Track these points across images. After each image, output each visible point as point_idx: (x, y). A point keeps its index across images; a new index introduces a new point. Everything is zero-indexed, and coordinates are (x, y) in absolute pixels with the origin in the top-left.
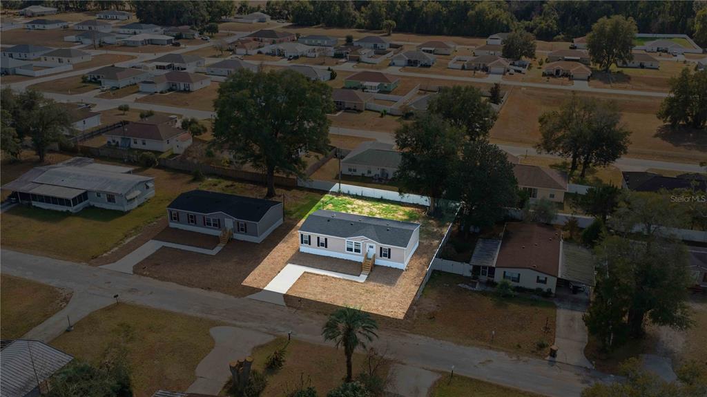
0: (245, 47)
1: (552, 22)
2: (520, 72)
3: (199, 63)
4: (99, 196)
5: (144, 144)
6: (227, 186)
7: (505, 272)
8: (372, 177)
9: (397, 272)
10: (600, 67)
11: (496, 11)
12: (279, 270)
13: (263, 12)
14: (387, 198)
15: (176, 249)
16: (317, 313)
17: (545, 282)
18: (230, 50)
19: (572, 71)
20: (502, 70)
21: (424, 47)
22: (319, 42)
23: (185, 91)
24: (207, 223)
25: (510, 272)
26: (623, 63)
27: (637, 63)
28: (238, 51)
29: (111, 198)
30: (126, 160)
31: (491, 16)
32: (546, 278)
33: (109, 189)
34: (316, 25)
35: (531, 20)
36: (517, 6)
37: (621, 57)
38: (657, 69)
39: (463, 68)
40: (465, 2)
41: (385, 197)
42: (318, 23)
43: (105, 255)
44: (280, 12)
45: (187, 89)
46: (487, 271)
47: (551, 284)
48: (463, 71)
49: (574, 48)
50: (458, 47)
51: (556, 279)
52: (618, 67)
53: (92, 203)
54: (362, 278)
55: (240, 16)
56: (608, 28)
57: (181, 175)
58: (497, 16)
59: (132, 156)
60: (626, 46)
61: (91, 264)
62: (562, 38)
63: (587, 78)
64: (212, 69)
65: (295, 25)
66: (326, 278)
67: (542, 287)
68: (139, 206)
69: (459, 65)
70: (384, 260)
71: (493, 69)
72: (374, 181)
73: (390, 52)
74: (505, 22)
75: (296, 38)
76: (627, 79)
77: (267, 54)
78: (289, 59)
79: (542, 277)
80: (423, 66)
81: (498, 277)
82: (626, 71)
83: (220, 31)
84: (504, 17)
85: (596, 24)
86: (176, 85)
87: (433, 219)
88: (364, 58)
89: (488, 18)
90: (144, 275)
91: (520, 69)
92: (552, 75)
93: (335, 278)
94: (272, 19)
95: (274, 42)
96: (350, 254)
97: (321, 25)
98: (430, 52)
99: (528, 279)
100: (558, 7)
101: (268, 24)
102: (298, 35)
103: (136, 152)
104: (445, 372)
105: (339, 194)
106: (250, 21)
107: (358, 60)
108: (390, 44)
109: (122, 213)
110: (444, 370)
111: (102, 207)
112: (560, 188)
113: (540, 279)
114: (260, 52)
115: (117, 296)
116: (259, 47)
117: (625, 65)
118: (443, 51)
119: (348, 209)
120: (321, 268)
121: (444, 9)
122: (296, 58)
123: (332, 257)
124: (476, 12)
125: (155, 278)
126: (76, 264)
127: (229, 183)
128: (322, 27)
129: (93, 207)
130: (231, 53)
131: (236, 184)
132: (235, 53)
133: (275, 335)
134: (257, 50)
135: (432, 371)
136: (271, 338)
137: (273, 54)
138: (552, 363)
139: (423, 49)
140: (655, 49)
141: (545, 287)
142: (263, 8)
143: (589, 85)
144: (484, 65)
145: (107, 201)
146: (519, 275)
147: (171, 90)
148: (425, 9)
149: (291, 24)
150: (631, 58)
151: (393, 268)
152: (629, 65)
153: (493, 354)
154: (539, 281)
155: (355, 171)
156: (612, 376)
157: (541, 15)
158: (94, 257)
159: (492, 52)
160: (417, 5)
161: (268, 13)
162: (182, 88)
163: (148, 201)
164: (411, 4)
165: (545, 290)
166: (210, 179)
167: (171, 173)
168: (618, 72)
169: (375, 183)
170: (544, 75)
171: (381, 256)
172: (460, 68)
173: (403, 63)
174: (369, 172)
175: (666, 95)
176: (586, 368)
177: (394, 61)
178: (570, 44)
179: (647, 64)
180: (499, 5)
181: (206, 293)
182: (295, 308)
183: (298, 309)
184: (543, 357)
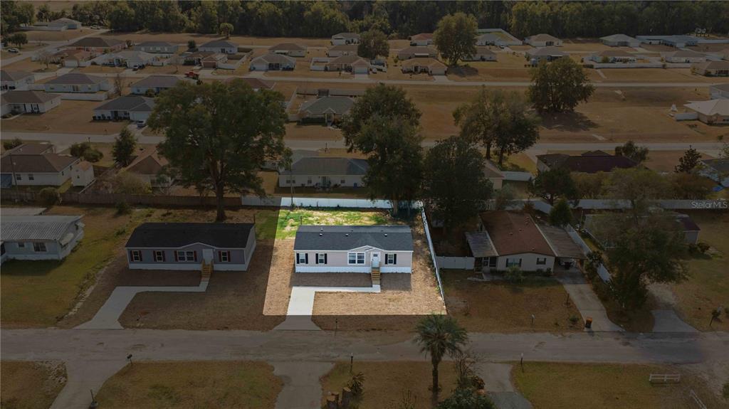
0: (74, 59)
1: (384, 20)
2: (381, 70)
3: (30, 80)
4: (21, 245)
5: (31, 178)
6: (164, 215)
7: (507, 260)
8: (313, 187)
9: (406, 277)
10: (450, 61)
11: (332, 12)
12: (288, 295)
13: (70, 17)
14: (344, 206)
15: (155, 293)
16: (358, 330)
17: (544, 263)
18: (58, 63)
19: (430, 67)
20: (365, 69)
21: (278, 49)
22: (158, 49)
23: (33, 113)
24: (179, 258)
25: (512, 258)
26: (467, 57)
27: (478, 57)
28: (67, 63)
29: (39, 247)
30: (16, 200)
31: (327, 16)
32: (545, 259)
33: (34, 236)
34: (140, 30)
35: (363, 19)
36: (348, 6)
37: (466, 52)
38: (495, 61)
39: (326, 70)
40: (299, 3)
41: (341, 205)
42: (141, 29)
43: (70, 313)
44: (91, 17)
45: (36, 111)
46: (489, 261)
47: (550, 263)
48: (327, 72)
49: (415, 45)
50: (309, 49)
51: (554, 258)
52: (463, 61)
53: (11, 256)
54: (376, 288)
55: (41, 23)
56: (454, 25)
57: (99, 209)
58: (334, 16)
59: (24, 194)
60: (470, 41)
61: (61, 327)
62: (397, 36)
63: (444, 72)
64: (52, 85)
65: (115, 31)
66: (342, 295)
67: (542, 268)
68: (72, 251)
69: (322, 67)
70: (391, 266)
71: (357, 69)
72: (317, 190)
73: (243, 56)
74: (342, 22)
75: (127, 46)
76: (474, 72)
77: (104, 65)
78: (135, 70)
79: (542, 258)
80: (285, 69)
81: (501, 265)
82: (472, 64)
83: (29, 42)
84: (340, 17)
85: (441, 21)
86: (19, 107)
87: (400, 220)
88: (220, 64)
89: (326, 18)
90: (139, 327)
91: (381, 67)
92: (410, 72)
93: (350, 293)
94: (83, 25)
95: (106, 52)
96: (354, 266)
97: (144, 31)
98: (285, 54)
99: (529, 262)
100: (387, 6)
101: (81, 31)
102: (128, 42)
103: (29, 188)
104: (515, 362)
105: (293, 207)
106: (58, 29)
107: (214, 67)
108: (238, 48)
109: (56, 263)
110: (511, 360)
111: (27, 258)
112: (498, 176)
113: (540, 260)
114: (94, 64)
115: (131, 356)
116: (91, 58)
117: (470, 59)
118: (296, 53)
119: (312, 221)
120: (330, 286)
121: (279, 10)
122: (142, 67)
123: (333, 273)
124: (313, 13)
125: (154, 328)
126: (43, 330)
127: (164, 211)
128: (146, 32)
129: (14, 261)
130: (58, 66)
131: (172, 211)
132: (63, 66)
133: (332, 362)
134: (90, 62)
135: (500, 363)
136: (330, 366)
137: (111, 65)
138: (591, 333)
139: (277, 51)
140: (484, 44)
141: (544, 268)
142: (69, 13)
143: (449, 79)
144: (345, 65)
145: (34, 250)
146: (521, 260)
147: (14, 113)
148: (260, 11)
149: (108, 30)
150: (475, 52)
151: (399, 273)
152: (474, 59)
153: (539, 336)
154: (538, 263)
155: (294, 182)
156: (641, 334)
157: (371, 14)
158: (60, 319)
159: (345, 53)
160: (250, 6)
161: (76, 19)
162: (29, 109)
163: (80, 243)
164: (243, 4)
165: (545, 270)
166: (137, 210)
167: (85, 209)
168: (465, 66)
169: (320, 192)
170: (404, 72)
171: (386, 263)
172: (323, 69)
173: (265, 67)
174: (310, 182)
175: (528, 84)
176: (618, 332)
177: (255, 66)
178: (408, 42)
179: (487, 57)
180: (332, 6)
181: (225, 333)
182: (332, 330)
183: (336, 330)
184: (580, 330)
